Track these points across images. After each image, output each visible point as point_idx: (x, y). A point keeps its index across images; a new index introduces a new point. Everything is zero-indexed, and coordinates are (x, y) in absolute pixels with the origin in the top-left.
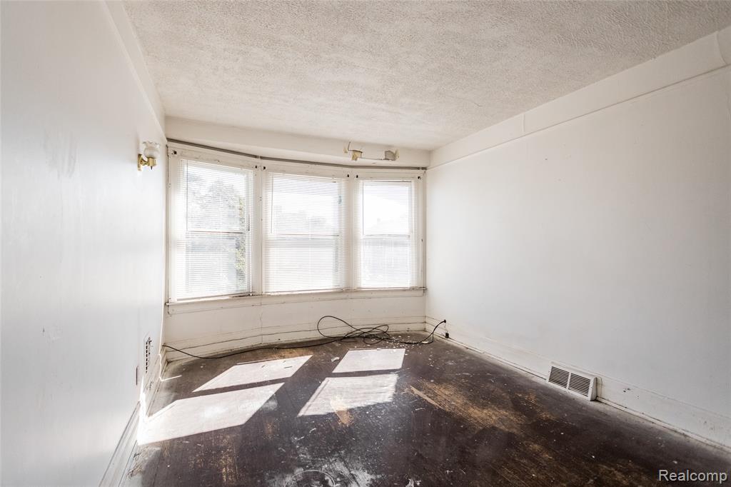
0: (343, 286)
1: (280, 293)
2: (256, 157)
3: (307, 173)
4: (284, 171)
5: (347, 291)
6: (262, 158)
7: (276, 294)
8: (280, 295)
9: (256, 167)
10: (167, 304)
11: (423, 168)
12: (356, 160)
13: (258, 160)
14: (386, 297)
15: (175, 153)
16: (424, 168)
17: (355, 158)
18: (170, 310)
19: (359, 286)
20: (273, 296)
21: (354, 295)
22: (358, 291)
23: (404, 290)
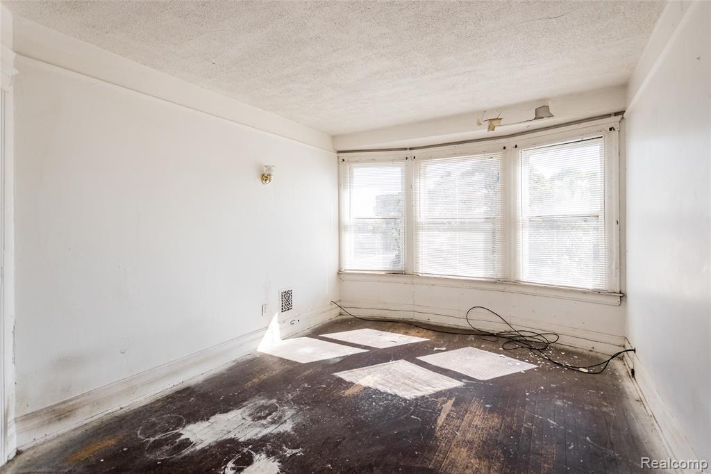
0: (500, 276)
1: (427, 275)
2: (406, 149)
3: (455, 155)
4: (431, 157)
5: (506, 282)
6: (411, 149)
7: (424, 275)
8: (428, 277)
9: (407, 158)
10: (339, 273)
11: (616, 114)
12: (493, 130)
13: (408, 151)
14: (556, 297)
15: (344, 160)
16: (621, 113)
17: (491, 128)
18: (342, 276)
19: (518, 278)
20: (422, 277)
21: (513, 288)
22: (517, 283)
23: (585, 292)
